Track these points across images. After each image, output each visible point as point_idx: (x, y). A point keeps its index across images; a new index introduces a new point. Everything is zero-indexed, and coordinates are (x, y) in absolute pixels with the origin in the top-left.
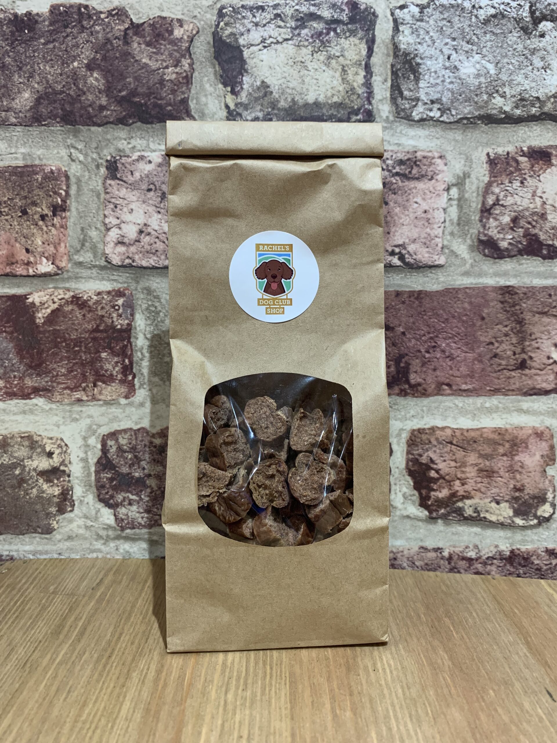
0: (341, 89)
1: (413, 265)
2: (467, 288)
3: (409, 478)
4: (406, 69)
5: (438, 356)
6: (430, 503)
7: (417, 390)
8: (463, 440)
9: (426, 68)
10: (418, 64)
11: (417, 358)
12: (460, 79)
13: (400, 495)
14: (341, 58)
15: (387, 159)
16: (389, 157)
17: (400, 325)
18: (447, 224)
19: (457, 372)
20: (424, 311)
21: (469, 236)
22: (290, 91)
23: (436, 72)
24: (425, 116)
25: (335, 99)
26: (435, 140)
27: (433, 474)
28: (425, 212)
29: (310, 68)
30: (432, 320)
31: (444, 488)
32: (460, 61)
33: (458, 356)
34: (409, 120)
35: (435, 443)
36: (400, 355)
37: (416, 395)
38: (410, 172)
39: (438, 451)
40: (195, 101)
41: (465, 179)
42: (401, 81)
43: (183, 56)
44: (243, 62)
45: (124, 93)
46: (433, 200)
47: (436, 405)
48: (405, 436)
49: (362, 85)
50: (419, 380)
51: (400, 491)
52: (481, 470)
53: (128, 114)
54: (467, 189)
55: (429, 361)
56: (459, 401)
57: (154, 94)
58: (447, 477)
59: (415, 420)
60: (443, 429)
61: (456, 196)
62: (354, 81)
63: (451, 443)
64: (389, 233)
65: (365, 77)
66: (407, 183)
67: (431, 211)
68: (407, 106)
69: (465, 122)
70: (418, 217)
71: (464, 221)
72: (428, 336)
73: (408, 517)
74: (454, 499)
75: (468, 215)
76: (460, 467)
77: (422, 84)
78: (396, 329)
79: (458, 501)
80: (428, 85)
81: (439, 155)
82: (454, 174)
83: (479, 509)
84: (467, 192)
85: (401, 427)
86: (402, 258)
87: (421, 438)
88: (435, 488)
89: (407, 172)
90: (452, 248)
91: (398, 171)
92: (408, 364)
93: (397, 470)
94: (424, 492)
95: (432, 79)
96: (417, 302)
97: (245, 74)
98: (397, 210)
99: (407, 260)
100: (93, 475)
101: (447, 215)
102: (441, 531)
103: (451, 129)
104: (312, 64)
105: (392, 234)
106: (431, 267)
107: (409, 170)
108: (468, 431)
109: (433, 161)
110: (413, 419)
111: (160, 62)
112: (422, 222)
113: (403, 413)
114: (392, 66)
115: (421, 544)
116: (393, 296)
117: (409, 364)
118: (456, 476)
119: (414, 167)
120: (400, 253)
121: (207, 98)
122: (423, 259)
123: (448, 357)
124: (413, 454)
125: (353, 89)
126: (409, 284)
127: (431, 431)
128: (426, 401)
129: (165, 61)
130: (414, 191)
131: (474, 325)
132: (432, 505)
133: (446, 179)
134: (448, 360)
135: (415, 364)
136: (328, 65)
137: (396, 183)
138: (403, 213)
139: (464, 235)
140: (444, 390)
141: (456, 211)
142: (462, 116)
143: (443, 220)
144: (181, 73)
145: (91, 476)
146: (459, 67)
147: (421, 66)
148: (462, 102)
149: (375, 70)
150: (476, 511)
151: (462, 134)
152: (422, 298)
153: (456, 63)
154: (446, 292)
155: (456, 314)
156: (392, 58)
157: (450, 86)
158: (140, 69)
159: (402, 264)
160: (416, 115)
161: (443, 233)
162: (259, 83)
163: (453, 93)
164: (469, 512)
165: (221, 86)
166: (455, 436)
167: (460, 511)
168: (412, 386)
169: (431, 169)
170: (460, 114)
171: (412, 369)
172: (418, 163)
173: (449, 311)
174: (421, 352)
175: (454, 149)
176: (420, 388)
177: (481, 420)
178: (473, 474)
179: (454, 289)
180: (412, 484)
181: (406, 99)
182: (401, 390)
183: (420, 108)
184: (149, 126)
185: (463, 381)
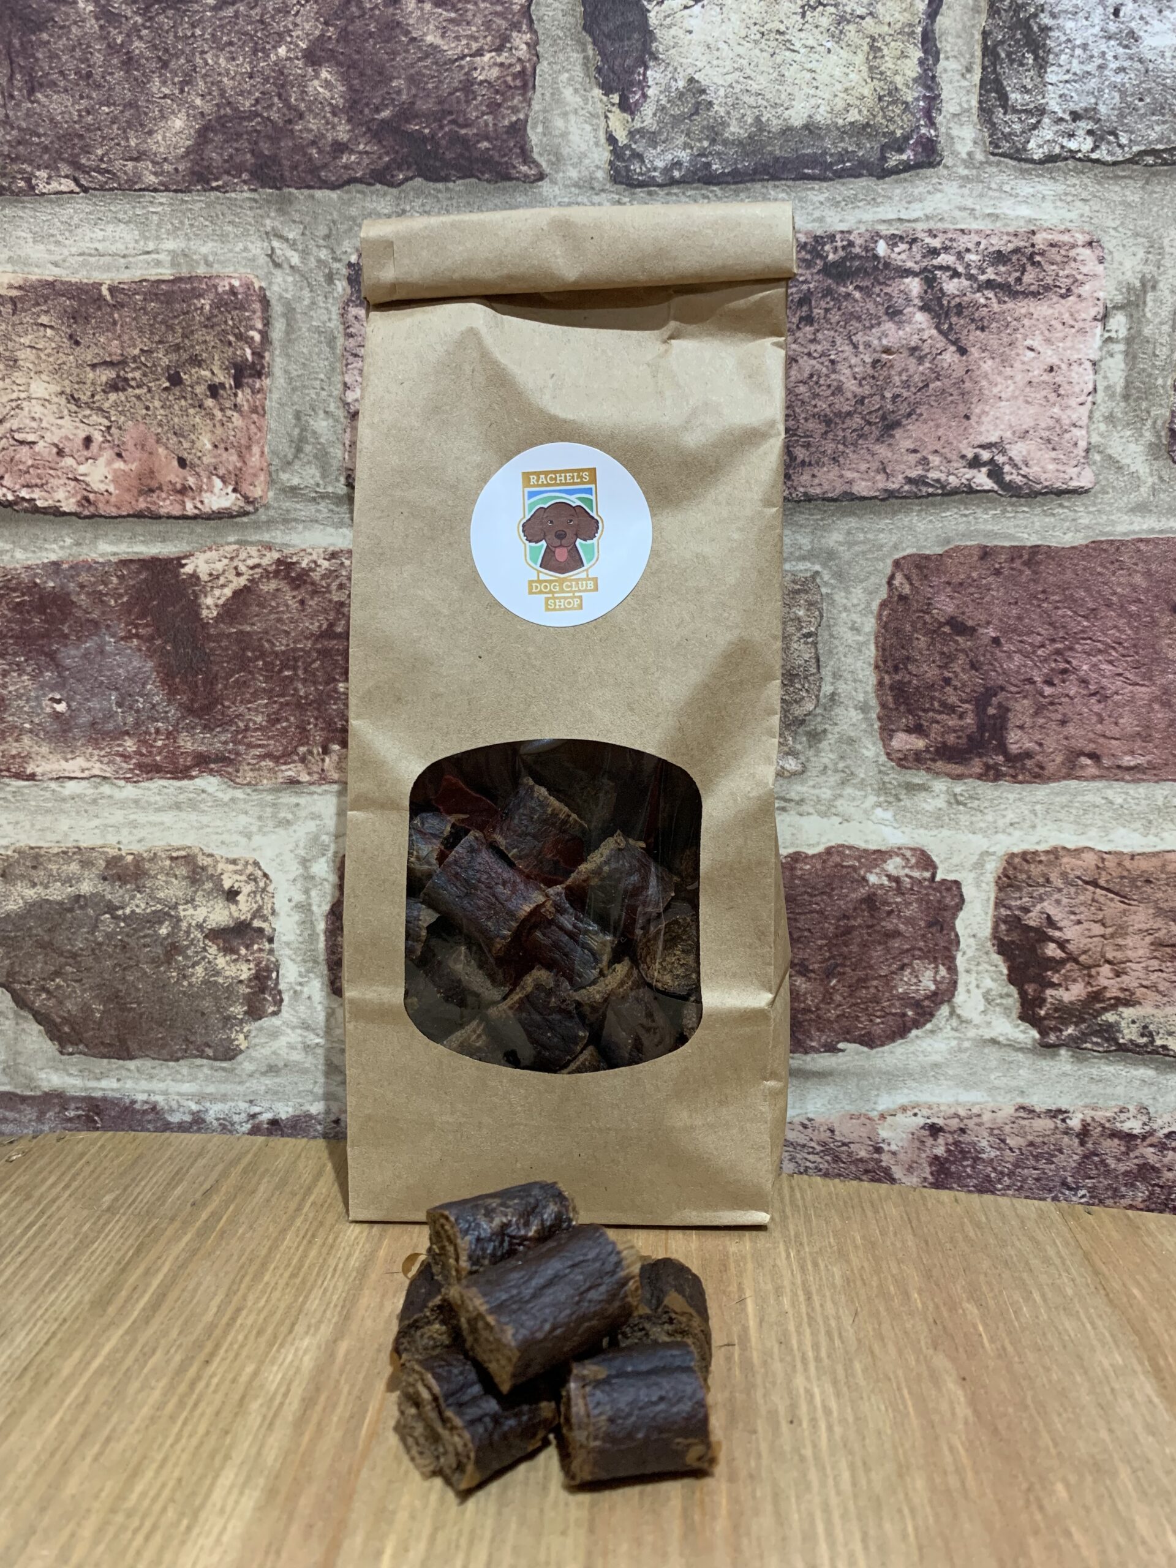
0: (866, 92)
1: (1020, 487)
2: (1141, 540)
3: (998, 959)
4: (1017, 41)
5: (1072, 693)
6: (1042, 1013)
7: (1023, 767)
8: (1122, 877)
9: (1063, 38)
10: (1045, 29)
11: (1025, 697)
12: (1140, 61)
13: (977, 994)
14: (868, 19)
15: (968, 250)
16: (970, 246)
17: (988, 623)
18: (1100, 395)
19: (1113, 727)
20: (1044, 592)
21: (1149, 422)
22: (751, 101)
23: (1085, 47)
24: (1057, 150)
25: (853, 116)
26: (1079, 204)
27: (1052, 950)
28: (1051, 369)
29: (798, 46)
30: (1060, 612)
31: (1075, 981)
32: (1142, 18)
33: (1117, 693)
34: (1020, 160)
35: (1059, 883)
36: (987, 689)
37: (1020, 777)
38: (1019, 280)
39: (1065, 901)
40: (540, 129)
41: (1145, 292)
42: (1004, 69)
43: (515, 26)
44: (647, 35)
45: (385, 114)
46: (1068, 343)
47: (1064, 799)
48: (993, 868)
49: (915, 80)
50: (1030, 745)
51: (978, 986)
52: (1159, 944)
53: (393, 160)
54: (1149, 315)
55: (1052, 704)
56: (1117, 792)
57: (450, 113)
58: (1082, 958)
59: (1017, 834)
60: (1078, 852)
61: (1123, 333)
62: (896, 73)
63: (1095, 884)
64: (967, 417)
65: (921, 62)
66: (1010, 305)
67: (1064, 366)
68: (1017, 127)
69: (1150, 160)
70: (1034, 380)
71: (1138, 389)
72: (1051, 648)
73: (994, 1042)
74: (1098, 1006)
75: (1150, 375)
76: (1112, 936)
77: (1051, 77)
78: (981, 630)
79: (1105, 1010)
80: (1067, 77)
81: (1088, 238)
82: (1120, 283)
83: (1151, 1027)
84: (1149, 322)
85: (985, 848)
86: (996, 473)
87: (1027, 872)
88: (1055, 980)
89: (1011, 280)
90: (1109, 451)
91: (993, 277)
92: (1004, 710)
93: (972, 941)
94: (1030, 989)
95: (1075, 62)
96: (1028, 572)
97: (651, 64)
98: (988, 366)
99: (1008, 478)
100: (322, 938)
101: (1099, 377)
102: (1065, 1074)
103: (1117, 177)
104: (802, 35)
105: (974, 418)
106: (1060, 493)
107: (1018, 274)
108: (1133, 857)
109: (1072, 253)
110: (1011, 830)
111: (464, 42)
112: (1044, 393)
113: (990, 818)
114: (985, 34)
115: (1020, 1100)
116: (976, 558)
117: (1008, 710)
118: (1103, 956)
119: (1029, 268)
120: (992, 461)
121: (567, 121)
122: (1043, 477)
123: (1094, 694)
124: (1009, 908)
125: (893, 91)
126: (1012, 531)
127: (1052, 857)
128: (1041, 792)
129: (476, 39)
130: (1026, 322)
131: (1154, 623)
132: (1047, 1017)
133: (1101, 295)
134: (1093, 700)
135: (1022, 709)
136: (838, 37)
137: (985, 306)
138: (1000, 373)
139: (1137, 421)
140: (1082, 767)
141: (1122, 366)
142: (1143, 148)
143: (1090, 387)
144: (511, 65)
145: (317, 940)
146: (1141, 33)
147: (1051, 34)
148: (1145, 115)
149: (947, 45)
150: (1145, 1031)
151: (1143, 188)
152: (1039, 563)
153: (1133, 25)
154: (1094, 549)
155: (1114, 599)
156: (984, 16)
157: (1118, 79)
158: (420, 59)
159: (996, 488)
160: (1036, 148)
161: (1090, 418)
162: (681, 84)
163: (1123, 93)
164: (1129, 1034)
165: (597, 92)
166: (1104, 869)
167: (1109, 1033)
168: (1010, 759)
169: (1066, 272)
170: (1138, 144)
171: (1014, 720)
172: (1038, 258)
173: (1099, 592)
174: (1034, 683)
175: (1122, 223)
176: (1029, 763)
177: (1165, 835)
178: (1141, 952)
179: (1112, 542)
180: (1005, 971)
181: (1015, 111)
182: (988, 767)
183: (1047, 131)
184: (440, 186)
185: (1125, 748)
